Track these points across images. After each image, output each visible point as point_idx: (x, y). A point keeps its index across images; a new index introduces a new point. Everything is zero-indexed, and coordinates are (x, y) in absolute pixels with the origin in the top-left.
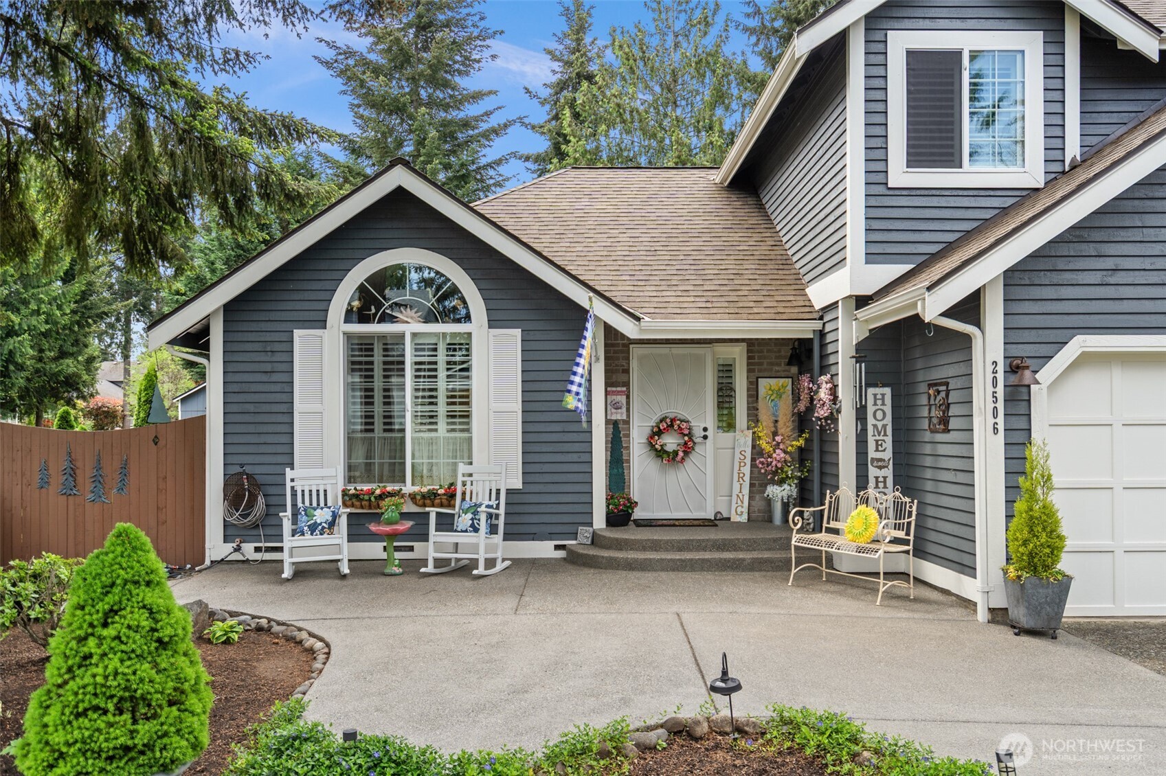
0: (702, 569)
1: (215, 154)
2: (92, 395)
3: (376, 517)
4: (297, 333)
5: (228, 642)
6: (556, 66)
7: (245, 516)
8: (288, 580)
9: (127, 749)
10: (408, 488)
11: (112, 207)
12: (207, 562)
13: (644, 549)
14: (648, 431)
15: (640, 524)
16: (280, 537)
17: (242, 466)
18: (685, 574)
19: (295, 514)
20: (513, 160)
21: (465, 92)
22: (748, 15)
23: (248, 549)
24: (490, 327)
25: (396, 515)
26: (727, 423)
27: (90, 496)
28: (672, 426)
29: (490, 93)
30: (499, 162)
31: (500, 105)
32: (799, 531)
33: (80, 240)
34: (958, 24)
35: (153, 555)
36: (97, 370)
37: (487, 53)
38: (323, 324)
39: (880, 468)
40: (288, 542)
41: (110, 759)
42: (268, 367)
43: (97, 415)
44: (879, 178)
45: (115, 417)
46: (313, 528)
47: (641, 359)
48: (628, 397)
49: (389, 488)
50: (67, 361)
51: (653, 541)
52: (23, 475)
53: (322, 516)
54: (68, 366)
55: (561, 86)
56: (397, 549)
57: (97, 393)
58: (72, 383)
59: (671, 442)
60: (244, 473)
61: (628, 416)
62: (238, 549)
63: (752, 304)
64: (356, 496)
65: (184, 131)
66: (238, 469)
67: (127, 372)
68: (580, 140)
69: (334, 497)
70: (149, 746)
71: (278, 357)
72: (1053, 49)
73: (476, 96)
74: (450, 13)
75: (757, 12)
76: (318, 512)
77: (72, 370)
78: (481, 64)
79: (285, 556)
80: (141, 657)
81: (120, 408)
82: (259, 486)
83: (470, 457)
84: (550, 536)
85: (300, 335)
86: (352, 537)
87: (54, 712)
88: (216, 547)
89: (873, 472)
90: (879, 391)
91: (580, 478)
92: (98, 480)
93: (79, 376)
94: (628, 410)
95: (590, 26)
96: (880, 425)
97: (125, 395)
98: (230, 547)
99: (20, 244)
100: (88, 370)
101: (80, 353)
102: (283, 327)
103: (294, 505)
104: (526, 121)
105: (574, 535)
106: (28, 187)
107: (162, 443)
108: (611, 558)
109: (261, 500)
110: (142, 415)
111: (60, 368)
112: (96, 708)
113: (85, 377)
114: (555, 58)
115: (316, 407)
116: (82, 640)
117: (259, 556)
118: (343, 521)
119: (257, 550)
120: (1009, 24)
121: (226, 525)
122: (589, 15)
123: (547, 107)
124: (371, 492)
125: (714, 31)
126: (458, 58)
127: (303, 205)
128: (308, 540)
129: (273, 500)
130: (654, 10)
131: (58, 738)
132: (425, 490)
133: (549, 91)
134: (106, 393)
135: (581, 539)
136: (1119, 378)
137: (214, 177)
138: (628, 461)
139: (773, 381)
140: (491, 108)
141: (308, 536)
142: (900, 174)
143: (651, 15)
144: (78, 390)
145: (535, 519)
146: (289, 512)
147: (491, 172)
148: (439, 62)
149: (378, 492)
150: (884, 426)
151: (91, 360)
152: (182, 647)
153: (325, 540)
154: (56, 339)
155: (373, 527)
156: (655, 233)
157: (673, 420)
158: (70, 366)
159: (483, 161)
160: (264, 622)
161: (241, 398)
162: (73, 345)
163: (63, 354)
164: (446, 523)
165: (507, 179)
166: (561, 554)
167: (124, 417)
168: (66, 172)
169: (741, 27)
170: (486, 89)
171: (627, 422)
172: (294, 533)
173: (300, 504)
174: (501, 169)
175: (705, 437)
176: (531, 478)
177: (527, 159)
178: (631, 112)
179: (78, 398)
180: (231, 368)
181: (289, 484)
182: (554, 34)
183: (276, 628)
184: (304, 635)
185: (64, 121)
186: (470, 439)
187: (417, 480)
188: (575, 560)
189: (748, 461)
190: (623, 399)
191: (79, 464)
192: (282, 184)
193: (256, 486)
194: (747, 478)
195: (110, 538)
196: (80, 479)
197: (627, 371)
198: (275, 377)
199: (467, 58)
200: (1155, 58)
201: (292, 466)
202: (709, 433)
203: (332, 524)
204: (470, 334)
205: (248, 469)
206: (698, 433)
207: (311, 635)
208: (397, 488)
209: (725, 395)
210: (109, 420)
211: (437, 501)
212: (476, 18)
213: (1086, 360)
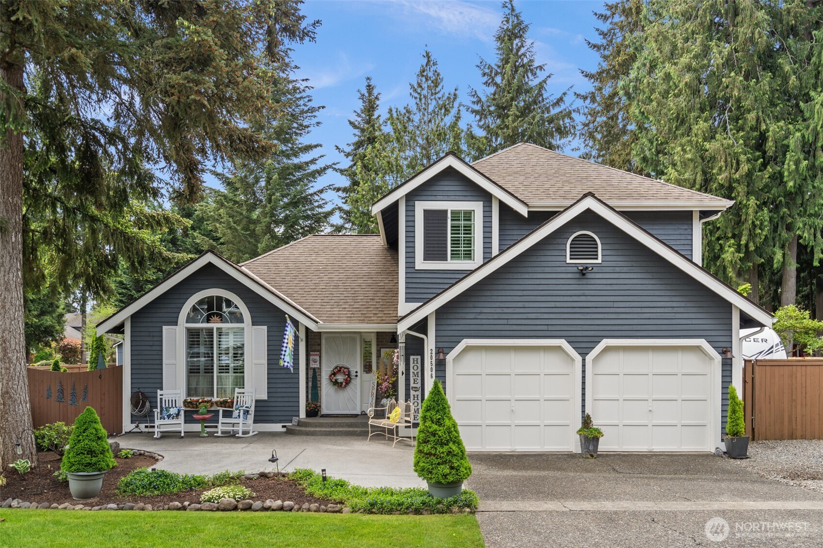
0: (338, 435)
1: (129, 239)
2: (62, 339)
3: (197, 412)
4: (164, 328)
5: (127, 458)
6: (357, 132)
7: (140, 412)
8: (156, 439)
9: (90, 464)
10: (215, 399)
11: (79, 265)
12: (124, 433)
13: (316, 426)
14: (329, 373)
15: (323, 416)
16: (153, 421)
17: (139, 388)
18: (331, 437)
19: (161, 411)
20: (329, 190)
21: (300, 146)
22: (474, 103)
23: (142, 426)
24: (253, 325)
25: (205, 411)
26: (368, 368)
27: (70, 402)
28: (340, 370)
29: (316, 146)
30: (321, 191)
31: (322, 154)
32: (372, 418)
33: (66, 282)
34: (446, 198)
35: (96, 415)
36: (64, 322)
37: (314, 121)
38: (175, 323)
39: (416, 391)
40: (157, 422)
41: (86, 466)
42: (151, 343)
43: (64, 351)
44: (411, 265)
45: (76, 352)
46: (169, 416)
47: (326, 339)
48: (320, 357)
49: (206, 399)
50: (46, 317)
51: (320, 423)
52: (39, 392)
53: (173, 411)
54: (47, 320)
55: (359, 145)
56: (206, 427)
57: (65, 337)
58: (49, 332)
59: (340, 378)
60: (140, 392)
61: (320, 366)
62: (137, 427)
63: (372, 315)
64: (190, 402)
65: (114, 230)
66: (137, 390)
67: (84, 322)
68: (366, 182)
69: (180, 404)
70: (95, 464)
71: (155, 339)
72: (487, 209)
73: (308, 148)
74: (289, 96)
75: (479, 101)
76: (171, 410)
77: (49, 323)
78: (309, 129)
79: (156, 430)
80: (93, 441)
81: (79, 346)
82: (147, 398)
83: (244, 385)
84: (280, 422)
85: (165, 328)
86: (186, 421)
87: (71, 454)
88: (127, 425)
89: (412, 393)
90: (415, 357)
91: (294, 395)
92: (74, 395)
93: (53, 327)
94: (320, 363)
95: (377, 106)
96: (415, 372)
97: (83, 338)
98: (134, 425)
99: (37, 283)
100: (59, 323)
101: (54, 311)
102: (158, 325)
103: (161, 407)
104: (336, 167)
105: (291, 421)
106: (41, 259)
107: (103, 377)
108: (299, 430)
109: (148, 404)
110: (94, 356)
111: (42, 322)
112: (82, 453)
113: (58, 328)
114: (355, 127)
115: (173, 362)
116: (78, 436)
117: (147, 430)
118: (182, 413)
119: (146, 427)
120: (469, 198)
121: (132, 416)
122: (377, 98)
123: (350, 158)
124: (198, 401)
125: (453, 112)
126: (295, 125)
127: (171, 263)
128: (167, 421)
129: (153, 404)
130: (416, 98)
131: (72, 460)
132: (222, 400)
133: (352, 147)
134: (71, 336)
135: (294, 423)
136: (484, 357)
137: (128, 249)
138: (320, 387)
139: (387, 350)
140: (316, 157)
141: (166, 420)
142: (421, 264)
143: (414, 101)
144: (52, 336)
145: (273, 413)
146: (159, 410)
147: (316, 198)
148: (281, 129)
149: (200, 401)
150: (418, 373)
151: (61, 316)
152: (104, 440)
153: (175, 421)
154: (39, 303)
155: (195, 416)
156: (341, 276)
157: (341, 368)
158: (48, 320)
159: (311, 191)
160: (142, 452)
161: (139, 357)
162: (49, 307)
163: (43, 313)
164: (228, 414)
165: (326, 203)
166: (284, 430)
167: (82, 352)
168: (59, 250)
169: (470, 110)
170: (314, 143)
171: (320, 369)
172: (161, 418)
173: (164, 406)
174: (323, 196)
175: (356, 376)
176: (271, 395)
177: (338, 190)
178: (397, 166)
179: (52, 340)
180: (134, 343)
181: (159, 397)
182: (355, 112)
183: (146, 454)
184: (156, 455)
185: (58, 228)
186: (243, 377)
187: (220, 395)
188: (290, 432)
189: (375, 387)
190: (318, 358)
191: (65, 387)
192: (160, 253)
193: (145, 398)
194: (375, 395)
195: (85, 410)
196: (65, 394)
197: (320, 345)
198: (154, 348)
199: (301, 125)
200: (526, 215)
201: (161, 389)
202: (359, 374)
203: (178, 415)
204: (243, 329)
205: (142, 390)
206: (353, 374)
207: (159, 455)
208: (209, 399)
209: (367, 357)
210: (72, 354)
211: (227, 405)
212: (306, 100)
213: (468, 349)
